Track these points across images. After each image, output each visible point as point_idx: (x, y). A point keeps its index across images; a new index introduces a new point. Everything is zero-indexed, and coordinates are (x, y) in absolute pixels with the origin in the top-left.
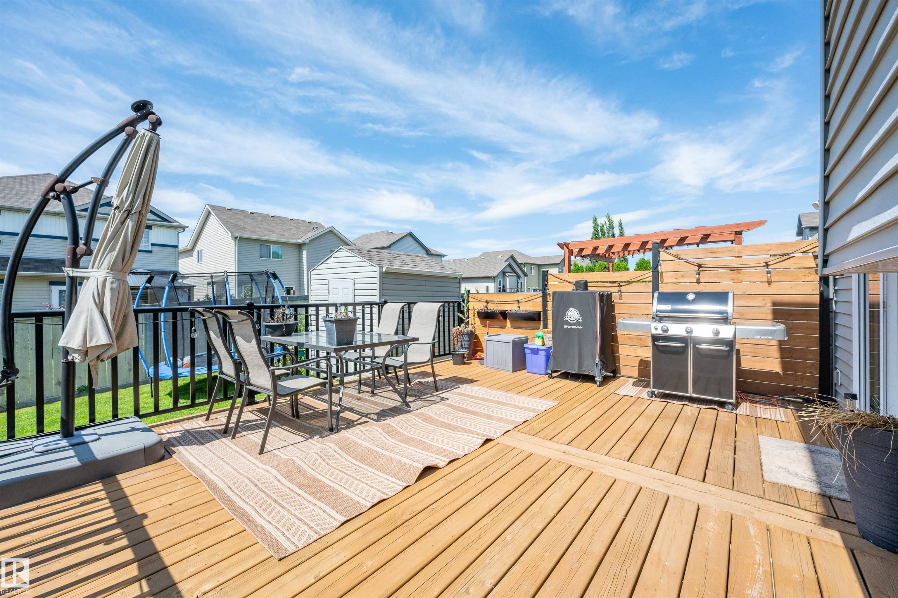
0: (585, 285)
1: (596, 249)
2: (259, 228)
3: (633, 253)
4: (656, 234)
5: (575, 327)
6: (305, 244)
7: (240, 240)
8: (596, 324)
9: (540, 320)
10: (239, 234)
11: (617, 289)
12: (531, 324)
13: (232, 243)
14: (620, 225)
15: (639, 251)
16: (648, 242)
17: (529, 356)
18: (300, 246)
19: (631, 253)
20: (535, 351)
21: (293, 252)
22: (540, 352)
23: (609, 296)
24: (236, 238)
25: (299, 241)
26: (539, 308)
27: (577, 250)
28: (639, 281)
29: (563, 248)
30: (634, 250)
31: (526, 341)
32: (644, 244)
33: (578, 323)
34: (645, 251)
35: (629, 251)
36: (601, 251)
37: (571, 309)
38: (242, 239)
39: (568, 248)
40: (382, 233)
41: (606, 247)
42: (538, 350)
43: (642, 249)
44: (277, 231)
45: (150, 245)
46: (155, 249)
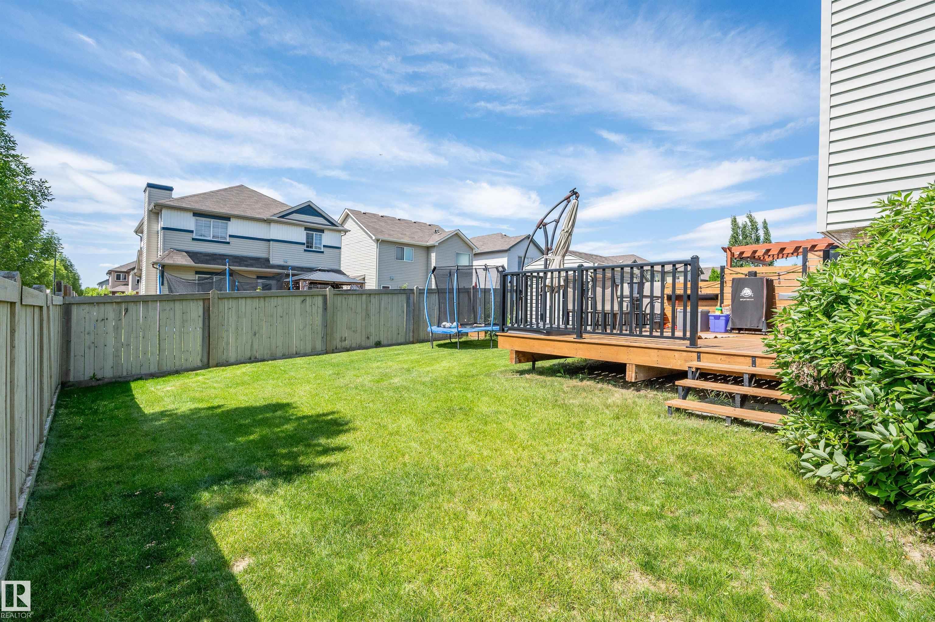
0: (755, 274)
1: (755, 252)
2: (393, 231)
3: (787, 256)
4: (808, 241)
5: (748, 300)
6: (434, 246)
7: (381, 242)
8: (763, 298)
9: (717, 299)
10: (381, 237)
11: (777, 278)
12: (710, 302)
13: (374, 245)
14: (765, 227)
15: (792, 254)
16: (801, 247)
17: (712, 321)
18: (428, 249)
19: (785, 256)
20: (717, 318)
21: (422, 255)
22: (721, 318)
23: (772, 281)
24: (378, 240)
25: (429, 243)
26: (718, 291)
27: (738, 253)
28: (793, 272)
29: (725, 251)
30: (788, 254)
31: (709, 312)
32: (797, 249)
33: (750, 297)
34: (798, 255)
35: (783, 254)
36: (760, 253)
37: (746, 288)
38: (383, 241)
39: (731, 251)
40: (495, 236)
41: (764, 251)
42: (720, 316)
43: (795, 252)
44: (408, 234)
45: (322, 246)
46: (326, 250)
